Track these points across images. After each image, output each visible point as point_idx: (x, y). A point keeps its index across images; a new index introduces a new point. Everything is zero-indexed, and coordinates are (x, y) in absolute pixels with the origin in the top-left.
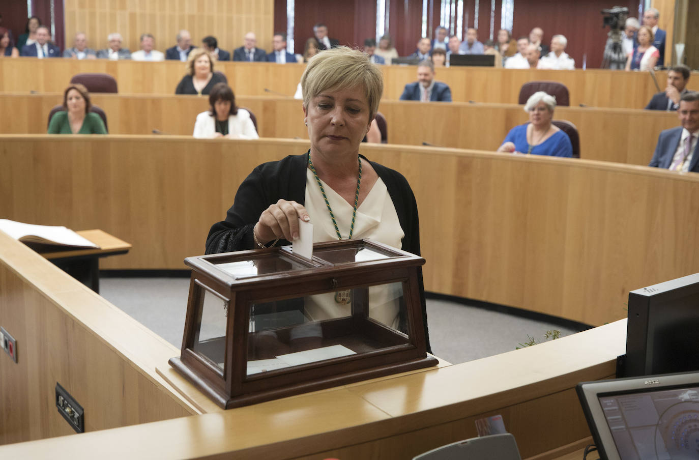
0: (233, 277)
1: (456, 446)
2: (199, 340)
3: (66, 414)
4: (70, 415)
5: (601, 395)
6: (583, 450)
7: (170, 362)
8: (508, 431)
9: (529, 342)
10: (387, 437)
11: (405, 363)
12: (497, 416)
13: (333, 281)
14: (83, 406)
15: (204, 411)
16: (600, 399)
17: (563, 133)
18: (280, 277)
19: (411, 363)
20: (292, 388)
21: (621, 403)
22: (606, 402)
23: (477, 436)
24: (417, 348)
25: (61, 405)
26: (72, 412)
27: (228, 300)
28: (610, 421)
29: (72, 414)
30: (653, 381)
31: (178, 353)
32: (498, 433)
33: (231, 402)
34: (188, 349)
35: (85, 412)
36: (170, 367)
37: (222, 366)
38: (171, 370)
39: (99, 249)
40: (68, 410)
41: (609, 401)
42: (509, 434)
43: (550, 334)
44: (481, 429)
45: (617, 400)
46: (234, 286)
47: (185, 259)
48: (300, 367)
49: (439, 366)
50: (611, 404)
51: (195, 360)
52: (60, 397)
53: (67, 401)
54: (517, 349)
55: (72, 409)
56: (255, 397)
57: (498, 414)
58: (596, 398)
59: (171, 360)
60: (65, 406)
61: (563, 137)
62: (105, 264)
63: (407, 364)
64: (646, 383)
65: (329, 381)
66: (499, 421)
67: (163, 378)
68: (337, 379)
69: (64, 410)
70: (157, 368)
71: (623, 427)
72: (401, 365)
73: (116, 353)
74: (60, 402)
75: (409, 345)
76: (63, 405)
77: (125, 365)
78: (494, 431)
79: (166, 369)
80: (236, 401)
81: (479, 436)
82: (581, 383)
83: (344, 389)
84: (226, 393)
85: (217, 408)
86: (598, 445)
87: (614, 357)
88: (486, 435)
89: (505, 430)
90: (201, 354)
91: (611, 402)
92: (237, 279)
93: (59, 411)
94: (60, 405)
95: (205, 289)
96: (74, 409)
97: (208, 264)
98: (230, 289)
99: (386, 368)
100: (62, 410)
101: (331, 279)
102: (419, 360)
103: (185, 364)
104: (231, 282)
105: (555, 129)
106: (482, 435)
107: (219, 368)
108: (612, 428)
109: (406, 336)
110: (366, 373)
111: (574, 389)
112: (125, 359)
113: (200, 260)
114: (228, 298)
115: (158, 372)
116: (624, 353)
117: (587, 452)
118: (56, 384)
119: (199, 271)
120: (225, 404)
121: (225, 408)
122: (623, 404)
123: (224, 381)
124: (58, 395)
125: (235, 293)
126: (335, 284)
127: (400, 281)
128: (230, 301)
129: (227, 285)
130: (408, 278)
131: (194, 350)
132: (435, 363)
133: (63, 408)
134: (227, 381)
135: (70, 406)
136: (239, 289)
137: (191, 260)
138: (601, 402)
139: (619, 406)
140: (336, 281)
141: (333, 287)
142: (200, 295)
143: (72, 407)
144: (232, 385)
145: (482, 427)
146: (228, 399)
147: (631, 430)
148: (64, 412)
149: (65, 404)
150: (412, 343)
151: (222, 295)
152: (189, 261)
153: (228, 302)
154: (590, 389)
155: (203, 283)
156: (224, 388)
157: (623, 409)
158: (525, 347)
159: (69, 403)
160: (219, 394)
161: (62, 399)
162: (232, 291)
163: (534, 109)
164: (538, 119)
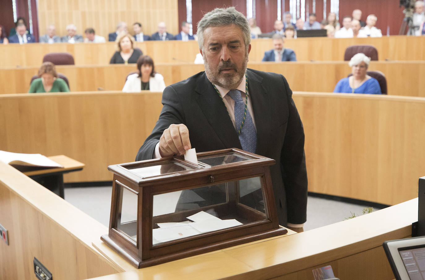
0: (140, 177)
2: (121, 223)
3: (41, 278)
4: (43, 278)
5: (400, 250)
7: (102, 238)
8: (336, 276)
9: (351, 216)
11: (264, 233)
12: (328, 267)
13: (211, 178)
14: (51, 272)
16: (400, 252)
17: (373, 79)
18: (173, 176)
19: (268, 233)
20: (185, 253)
21: (415, 254)
22: (404, 254)
24: (272, 222)
25: (38, 272)
26: (45, 276)
27: (137, 193)
28: (408, 267)
29: (45, 278)
31: (107, 232)
32: (329, 278)
33: (142, 264)
34: (113, 229)
35: (53, 276)
36: (102, 241)
37: (136, 239)
38: (102, 243)
39: (63, 168)
40: (42, 275)
41: (407, 253)
42: (336, 278)
43: (366, 210)
44: (317, 276)
45: (412, 252)
46: (141, 183)
47: (108, 167)
48: (190, 238)
49: (288, 234)
50: (407, 255)
51: (118, 236)
53: (41, 269)
54: (343, 220)
56: (159, 259)
57: (328, 265)
58: (398, 251)
59: (102, 237)
60: (40, 273)
61: (373, 82)
62: (67, 178)
63: (265, 233)
66: (329, 270)
67: (96, 248)
68: (217, 245)
69: (39, 275)
70: (93, 242)
71: (417, 271)
72: (261, 235)
74: (36, 270)
75: (266, 220)
76: (39, 272)
77: (76, 242)
78: (326, 277)
79: (99, 244)
80: (146, 263)
82: (387, 241)
83: (222, 252)
84: (139, 257)
85: (132, 268)
87: (410, 223)
89: (333, 275)
90: (122, 231)
91: (408, 254)
92: (143, 178)
93: (37, 276)
94: (37, 272)
95: (123, 187)
97: (124, 169)
98: (138, 185)
100: (38, 275)
101: (211, 175)
102: (273, 230)
103: (111, 239)
104: (138, 180)
105: (368, 77)
107: (133, 240)
108: (409, 272)
109: (265, 215)
110: (237, 240)
111: (382, 246)
112: (76, 239)
113: (118, 167)
116: (416, 220)
118: (34, 258)
119: (118, 175)
120: (138, 265)
121: (138, 267)
122: (417, 255)
123: (137, 249)
124: (35, 266)
125: (141, 188)
126: (212, 180)
127: (258, 176)
128: (139, 194)
129: (136, 183)
130: (263, 174)
131: (118, 229)
132: (285, 232)
133: (39, 274)
134: (139, 249)
135: (43, 272)
136: (145, 185)
137: (113, 167)
138: (401, 254)
139: (413, 256)
140: (213, 177)
141: (211, 181)
142: (120, 191)
143: (45, 273)
144: (142, 252)
145: (317, 274)
146: (140, 262)
147: (422, 273)
148: (39, 277)
149: (40, 271)
150: (269, 219)
151: (134, 190)
152: (111, 168)
153: (137, 194)
154: (393, 245)
155: (121, 183)
156: (138, 254)
157: (417, 258)
158: (348, 219)
159: (42, 271)
160: (134, 258)
161: (38, 268)
162: (140, 186)
163: (356, 66)
164: (359, 73)
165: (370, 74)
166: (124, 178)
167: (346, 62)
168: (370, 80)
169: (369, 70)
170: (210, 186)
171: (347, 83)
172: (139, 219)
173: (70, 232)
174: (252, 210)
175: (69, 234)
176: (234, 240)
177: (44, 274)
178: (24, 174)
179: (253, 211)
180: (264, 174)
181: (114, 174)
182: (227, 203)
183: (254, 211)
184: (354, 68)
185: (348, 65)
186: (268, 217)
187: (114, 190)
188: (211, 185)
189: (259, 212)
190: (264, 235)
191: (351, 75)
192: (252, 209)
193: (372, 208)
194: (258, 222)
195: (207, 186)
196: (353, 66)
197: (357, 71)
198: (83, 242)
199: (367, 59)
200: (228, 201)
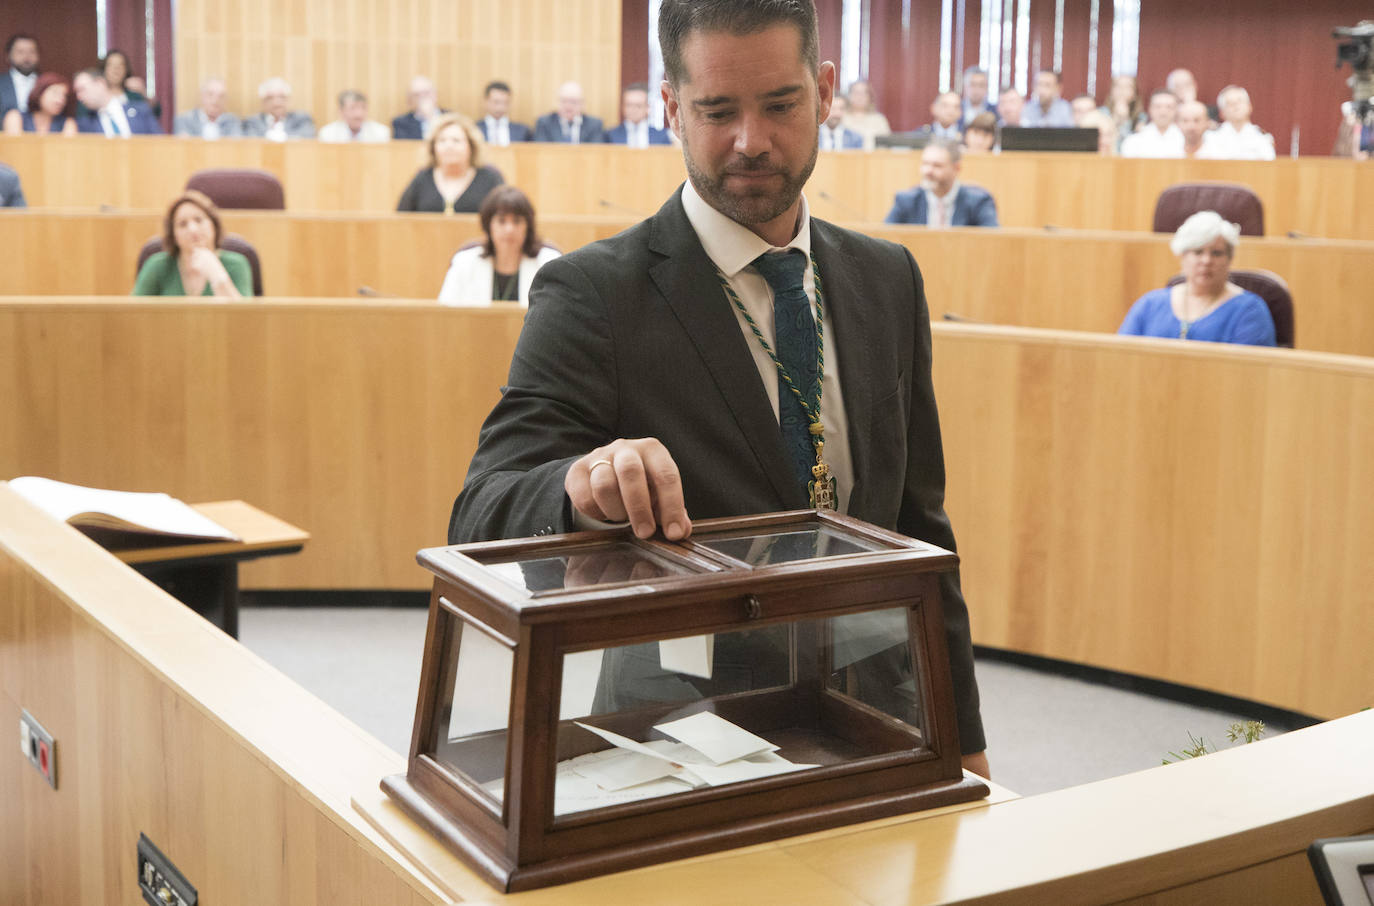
0: (524, 593)
2: (450, 737)
3: (159, 903)
4: (168, 904)
5: (1366, 870)
7: (384, 786)
9: (1192, 749)
11: (914, 791)
13: (750, 604)
14: (196, 885)
15: (457, 896)
16: (1366, 877)
17: (1251, 298)
19: (928, 792)
20: (657, 847)
24: (939, 758)
25: (150, 884)
26: (173, 899)
27: (513, 643)
29: (173, 903)
31: (402, 765)
33: (519, 877)
34: (423, 756)
35: (200, 897)
36: (384, 796)
37: (498, 792)
38: (385, 803)
39: (240, 542)
40: (163, 894)
43: (1241, 731)
46: (527, 613)
47: (419, 553)
49: (989, 799)
51: (439, 781)
52: (146, 864)
53: (163, 874)
54: (1164, 763)
55: (174, 892)
56: (575, 864)
58: (1355, 874)
59: (386, 781)
60: (157, 885)
61: (1251, 306)
62: (250, 576)
63: (917, 795)
65: (740, 830)
67: (366, 819)
68: (760, 825)
69: (155, 893)
70: (356, 799)
72: (903, 797)
73: (267, 767)
74: (146, 876)
75: (922, 751)
76: (154, 882)
77: (287, 794)
79: (376, 801)
80: (530, 874)
82: (1320, 841)
83: (775, 849)
84: (508, 854)
85: (487, 891)
90: (452, 766)
92: (534, 598)
93: (145, 895)
94: (146, 883)
95: (462, 620)
96: (177, 891)
97: (470, 564)
98: (517, 619)
99: (870, 804)
100: (149, 892)
101: (748, 597)
102: (944, 785)
103: (416, 790)
104: (518, 603)
105: (1234, 291)
107: (493, 798)
109: (917, 733)
110: (827, 813)
111: (1305, 855)
112: (287, 781)
113: (452, 554)
114: (513, 638)
115: (356, 807)
118: (139, 837)
119: (450, 581)
120: (506, 881)
121: (504, 890)
123: (503, 829)
124: (142, 861)
125: (529, 629)
126: (754, 611)
127: (901, 605)
128: (517, 646)
129: (511, 610)
130: (919, 599)
131: (438, 757)
132: (981, 793)
133: (153, 889)
134: (510, 828)
135: (166, 883)
136: (539, 619)
137: (432, 554)
138: (1367, 884)
140: (758, 603)
141: (751, 616)
142: (452, 634)
143: (172, 886)
144: (521, 838)
146: (511, 870)
148: (154, 899)
149: (157, 880)
150: (929, 748)
151: (501, 632)
152: (427, 558)
153: (513, 648)
154: (1343, 854)
155: (459, 607)
156: (505, 844)
158: (1182, 759)
159: (165, 878)
160: (492, 858)
161: (152, 868)
162: (522, 624)
163: (1199, 252)
165: (1241, 280)
166: (471, 592)
167: (1162, 237)
168: (1239, 297)
169: (1237, 266)
170: (745, 630)
171: (1165, 305)
173: (268, 758)
174: (873, 714)
175: (260, 762)
177: (170, 891)
178: (116, 556)
180: (921, 601)
181: (436, 577)
182: (791, 685)
183: (879, 717)
184: (1192, 259)
185: (1167, 247)
186: (929, 742)
187: (434, 629)
188: (750, 628)
189: (898, 721)
190: (914, 799)
191: (1180, 281)
192: (874, 712)
193: (1260, 724)
194: (896, 757)
195: (737, 630)
196: (1186, 252)
197: (1202, 269)
199: (1229, 231)
200: (796, 680)
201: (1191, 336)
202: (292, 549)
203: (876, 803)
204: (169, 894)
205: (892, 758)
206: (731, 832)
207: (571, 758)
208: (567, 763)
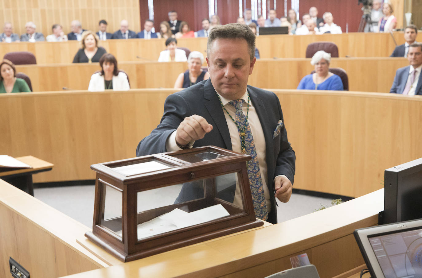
0: (124, 175)
1: (278, 275)
2: (105, 219)
4: (20, 277)
5: (370, 237)
6: (360, 273)
7: (86, 235)
8: (311, 263)
9: (321, 208)
10: (233, 273)
13: (191, 174)
14: (29, 271)
15: (111, 264)
16: (369, 239)
17: (336, 76)
19: (246, 225)
21: (383, 240)
22: (373, 240)
23: (292, 268)
24: (249, 215)
25: (14, 272)
26: (22, 275)
27: (122, 190)
28: (376, 252)
29: (22, 277)
30: (402, 225)
31: (92, 230)
32: (305, 265)
33: (128, 257)
34: (97, 226)
35: (30, 274)
36: (86, 238)
37: (121, 235)
38: (87, 240)
39: (32, 169)
40: (19, 274)
41: (375, 240)
42: (312, 265)
43: (335, 202)
44: (293, 263)
45: (380, 239)
46: (125, 181)
47: (91, 166)
49: (264, 225)
50: (376, 242)
51: (102, 232)
52: (12, 266)
53: (17, 268)
54: (314, 212)
57: (304, 253)
58: (367, 238)
59: (86, 233)
60: (16, 272)
61: (336, 79)
62: (37, 179)
63: (243, 226)
64: (398, 227)
65: (192, 240)
66: (305, 257)
67: (81, 245)
68: (198, 238)
69: (16, 274)
70: (78, 239)
71: (385, 255)
72: (239, 227)
73: (48, 234)
74: (13, 269)
75: (244, 213)
77: (55, 241)
78: (302, 263)
79: (84, 240)
80: (132, 256)
81: (293, 267)
82: (356, 230)
83: (203, 244)
84: (125, 251)
85: (119, 262)
86: (370, 269)
87: (377, 213)
88: (297, 267)
89: (309, 262)
90: (105, 227)
91: (376, 241)
92: (127, 176)
93: (13, 275)
94: (13, 272)
95: (106, 184)
96: (23, 273)
97: (107, 168)
98: (123, 183)
99: (230, 229)
100: (15, 275)
101: (190, 173)
102: (251, 223)
103: (96, 235)
104: (123, 178)
105: (331, 74)
106: (295, 267)
107: (119, 235)
108: (378, 257)
109: (242, 208)
110: (217, 233)
111: (353, 235)
113: (101, 166)
115: (78, 242)
116: (382, 209)
117: (362, 274)
118: (9, 258)
119: (101, 173)
120: (125, 259)
121: (124, 261)
122: (384, 241)
123: (123, 244)
124: (11, 265)
125: (126, 185)
126: (193, 176)
127: (235, 172)
128: (123, 191)
129: (120, 181)
131: (101, 225)
132: (261, 224)
134: (125, 244)
135: (19, 271)
136: (129, 183)
137: (95, 166)
138: (370, 241)
139: (382, 242)
140: (193, 174)
141: (192, 178)
142: (103, 189)
143: (21, 272)
144: (128, 246)
145: (294, 262)
146: (126, 256)
147: (390, 257)
148: (16, 276)
149: (16, 270)
150: (246, 212)
151: (118, 187)
153: (122, 192)
154: (363, 233)
155: (105, 181)
156: (124, 248)
157: (384, 244)
158: (318, 211)
159: (19, 269)
160: (120, 253)
161: (14, 267)
162: (124, 184)
164: (321, 70)
165: (333, 71)
166: (108, 176)
167: (309, 59)
168: (333, 76)
169: (331, 67)
170: (190, 182)
171: (311, 80)
172: (124, 216)
173: (48, 231)
175: (46, 233)
176: (214, 233)
177: (21, 273)
179: (230, 205)
180: (241, 170)
181: (97, 173)
182: (204, 198)
187: (97, 188)
188: (192, 181)
191: (314, 72)
193: (340, 200)
194: (236, 216)
195: (188, 182)
197: (319, 69)
198: (62, 240)
199: (327, 56)
200: (206, 196)
201: (318, 89)
202: (49, 169)
203: (231, 229)
204: (20, 274)
205: (235, 216)
206: (190, 240)
207: (141, 223)
208: (140, 224)
